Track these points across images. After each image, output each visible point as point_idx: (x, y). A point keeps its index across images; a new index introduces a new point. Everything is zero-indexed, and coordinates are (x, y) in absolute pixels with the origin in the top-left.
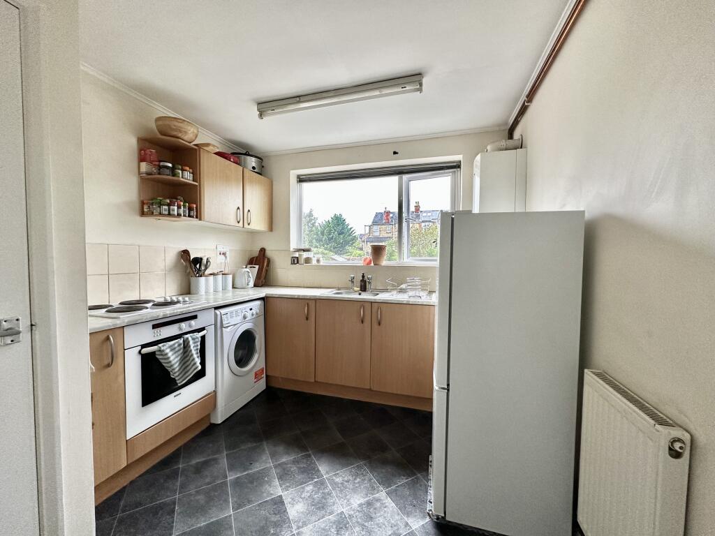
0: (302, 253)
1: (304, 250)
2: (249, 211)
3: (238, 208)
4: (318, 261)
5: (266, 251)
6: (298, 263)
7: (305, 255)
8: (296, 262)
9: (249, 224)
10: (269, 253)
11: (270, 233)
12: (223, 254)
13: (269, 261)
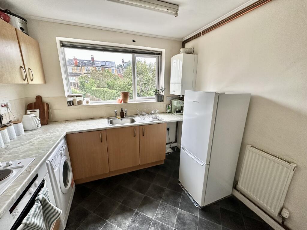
0: (75, 98)
1: (77, 96)
2: (29, 69)
3: (21, 67)
4: (87, 102)
5: (42, 98)
6: (73, 104)
7: (78, 99)
8: (71, 104)
9: (32, 80)
10: (45, 99)
11: (45, 84)
12: (5, 106)
13: (48, 105)
